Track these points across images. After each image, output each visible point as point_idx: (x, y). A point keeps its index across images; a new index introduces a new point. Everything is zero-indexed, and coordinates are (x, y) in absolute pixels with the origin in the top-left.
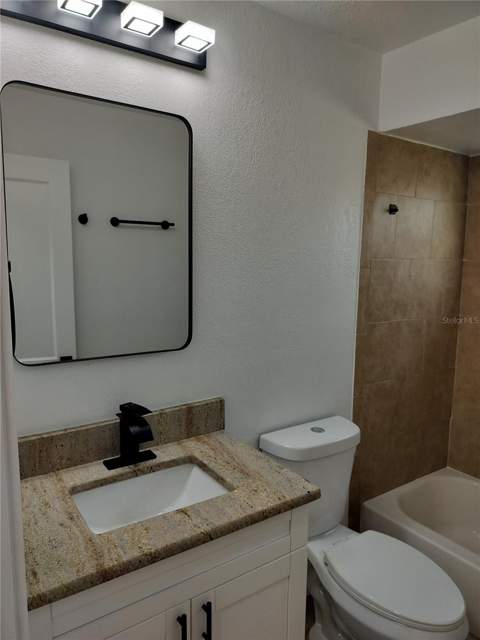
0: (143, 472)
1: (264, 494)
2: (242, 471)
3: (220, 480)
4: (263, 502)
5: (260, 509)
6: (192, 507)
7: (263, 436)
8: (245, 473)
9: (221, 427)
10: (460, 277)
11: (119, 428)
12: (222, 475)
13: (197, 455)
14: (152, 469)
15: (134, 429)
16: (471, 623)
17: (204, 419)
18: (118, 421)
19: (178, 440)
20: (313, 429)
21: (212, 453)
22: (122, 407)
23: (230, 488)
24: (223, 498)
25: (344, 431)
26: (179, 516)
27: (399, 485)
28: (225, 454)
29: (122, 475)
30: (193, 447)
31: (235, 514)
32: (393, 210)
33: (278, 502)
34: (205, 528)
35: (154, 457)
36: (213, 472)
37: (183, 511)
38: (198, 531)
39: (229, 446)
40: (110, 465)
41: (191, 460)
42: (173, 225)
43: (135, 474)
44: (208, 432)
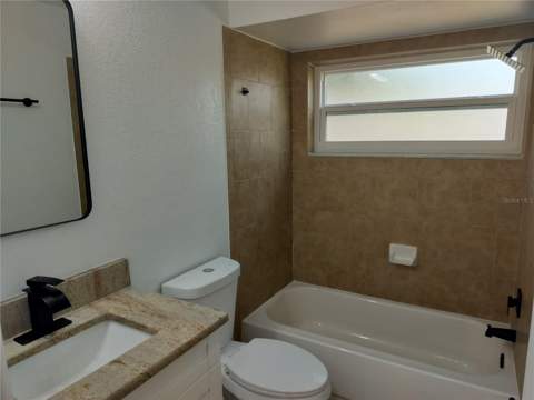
0: (60, 339)
1: (185, 329)
2: (160, 316)
3: (141, 327)
4: (186, 335)
5: (185, 341)
6: (124, 356)
7: (164, 285)
8: (163, 317)
9: (128, 284)
10: (291, 144)
11: (27, 304)
12: (141, 322)
13: (112, 311)
14: (70, 334)
15: (47, 300)
16: (332, 383)
17: (111, 279)
18: (26, 296)
19: (89, 303)
20: (205, 271)
21: (126, 307)
22: (29, 282)
23: (153, 332)
24: (150, 341)
25: (228, 268)
26: (114, 367)
27: (263, 302)
28: (139, 306)
29: (39, 347)
30: (106, 306)
31: (166, 351)
32: (245, 92)
33: (199, 332)
34: (142, 369)
35: (70, 322)
36: (133, 322)
37: (117, 361)
38: (138, 374)
39: (140, 298)
40: (22, 340)
41: (107, 318)
42: (37, 102)
43: (53, 342)
44: (116, 290)
